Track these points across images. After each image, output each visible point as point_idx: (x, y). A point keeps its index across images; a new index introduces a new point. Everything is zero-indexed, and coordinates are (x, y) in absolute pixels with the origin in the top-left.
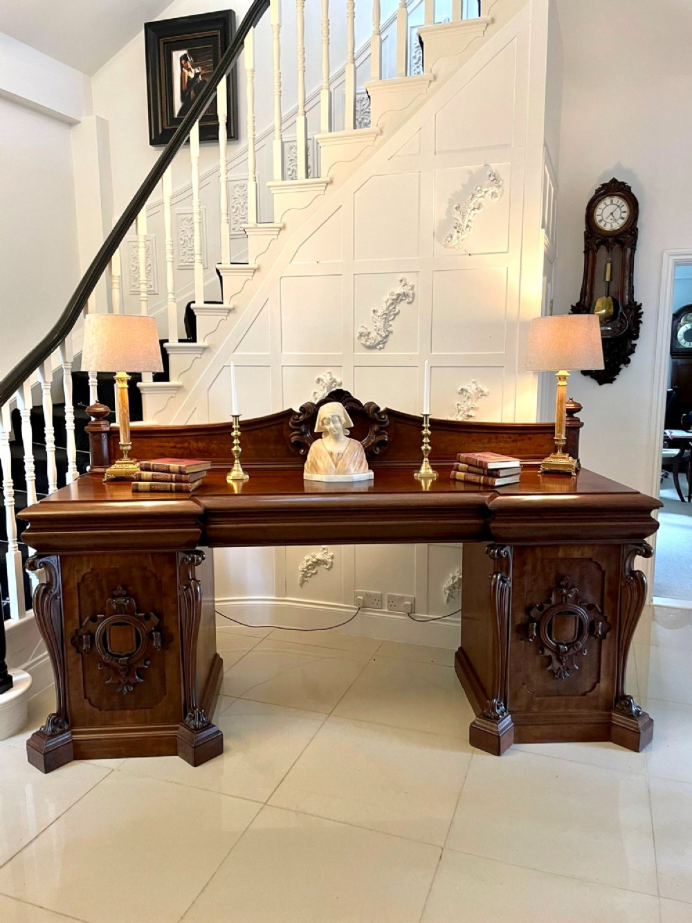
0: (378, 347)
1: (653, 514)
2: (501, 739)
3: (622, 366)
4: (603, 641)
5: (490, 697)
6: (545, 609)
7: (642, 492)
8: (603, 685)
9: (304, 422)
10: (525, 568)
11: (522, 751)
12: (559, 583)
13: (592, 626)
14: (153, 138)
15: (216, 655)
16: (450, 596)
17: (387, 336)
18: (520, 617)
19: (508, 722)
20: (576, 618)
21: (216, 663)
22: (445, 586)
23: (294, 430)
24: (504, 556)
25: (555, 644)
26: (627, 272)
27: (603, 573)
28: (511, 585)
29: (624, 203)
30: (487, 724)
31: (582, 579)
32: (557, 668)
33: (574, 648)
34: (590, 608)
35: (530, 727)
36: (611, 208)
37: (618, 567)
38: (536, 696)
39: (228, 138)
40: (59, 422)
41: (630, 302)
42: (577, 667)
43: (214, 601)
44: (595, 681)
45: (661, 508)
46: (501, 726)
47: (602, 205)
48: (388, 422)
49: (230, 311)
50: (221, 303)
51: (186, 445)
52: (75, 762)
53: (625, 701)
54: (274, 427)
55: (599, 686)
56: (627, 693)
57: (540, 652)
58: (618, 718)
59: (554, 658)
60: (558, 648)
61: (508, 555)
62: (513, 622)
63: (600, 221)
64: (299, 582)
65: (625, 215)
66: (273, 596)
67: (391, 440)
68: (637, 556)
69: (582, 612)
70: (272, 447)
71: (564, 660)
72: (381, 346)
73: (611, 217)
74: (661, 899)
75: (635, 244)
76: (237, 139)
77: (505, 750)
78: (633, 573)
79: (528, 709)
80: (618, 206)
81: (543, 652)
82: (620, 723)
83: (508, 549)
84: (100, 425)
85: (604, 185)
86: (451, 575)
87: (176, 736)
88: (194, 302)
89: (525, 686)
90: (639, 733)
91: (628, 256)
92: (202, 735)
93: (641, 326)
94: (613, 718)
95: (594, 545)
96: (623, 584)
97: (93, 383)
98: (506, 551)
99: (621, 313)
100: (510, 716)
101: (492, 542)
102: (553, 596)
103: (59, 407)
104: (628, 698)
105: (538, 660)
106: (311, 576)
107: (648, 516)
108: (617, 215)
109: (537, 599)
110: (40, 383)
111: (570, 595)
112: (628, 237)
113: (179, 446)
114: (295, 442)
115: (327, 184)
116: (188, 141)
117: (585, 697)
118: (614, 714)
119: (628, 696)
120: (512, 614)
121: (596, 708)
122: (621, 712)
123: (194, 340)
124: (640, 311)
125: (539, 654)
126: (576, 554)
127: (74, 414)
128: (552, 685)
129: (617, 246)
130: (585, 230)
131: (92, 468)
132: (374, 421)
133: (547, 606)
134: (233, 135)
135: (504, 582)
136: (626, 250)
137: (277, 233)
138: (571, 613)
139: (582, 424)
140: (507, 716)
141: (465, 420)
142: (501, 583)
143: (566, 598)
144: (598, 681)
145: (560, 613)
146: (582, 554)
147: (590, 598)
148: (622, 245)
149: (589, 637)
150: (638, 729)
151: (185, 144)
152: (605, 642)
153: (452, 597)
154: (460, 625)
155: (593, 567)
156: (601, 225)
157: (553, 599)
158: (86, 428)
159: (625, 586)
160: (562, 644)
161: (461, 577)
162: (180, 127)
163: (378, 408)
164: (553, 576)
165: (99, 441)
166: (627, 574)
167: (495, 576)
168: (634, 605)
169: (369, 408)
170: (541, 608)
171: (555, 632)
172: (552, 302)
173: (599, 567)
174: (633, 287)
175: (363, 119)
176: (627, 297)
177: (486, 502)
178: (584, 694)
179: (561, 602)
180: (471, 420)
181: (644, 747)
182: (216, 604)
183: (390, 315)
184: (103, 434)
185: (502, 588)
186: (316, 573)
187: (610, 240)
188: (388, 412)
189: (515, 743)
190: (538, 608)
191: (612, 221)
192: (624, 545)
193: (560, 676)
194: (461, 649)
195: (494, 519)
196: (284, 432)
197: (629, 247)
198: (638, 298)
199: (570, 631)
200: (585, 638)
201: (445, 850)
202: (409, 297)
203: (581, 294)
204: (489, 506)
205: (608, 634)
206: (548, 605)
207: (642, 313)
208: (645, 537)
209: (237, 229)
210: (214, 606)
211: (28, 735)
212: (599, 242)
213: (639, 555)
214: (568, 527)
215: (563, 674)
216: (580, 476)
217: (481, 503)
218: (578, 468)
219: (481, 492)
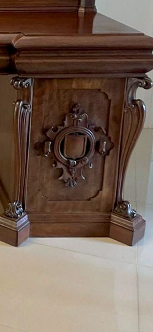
2: (19, 233)
4: (107, 157)
5: (12, 200)
6: (59, 130)
7: (145, 34)
8: (105, 192)
10: (44, 97)
11: (36, 243)
12: (72, 108)
13: (98, 145)
18: (38, 137)
19: (25, 221)
20: (84, 138)
24: (26, 87)
25: (66, 159)
27: (110, 101)
28: (31, 111)
30: (8, 222)
31: (91, 105)
32: (67, 178)
33: (82, 163)
34: (96, 130)
35: (44, 225)
37: (122, 97)
38: (49, 200)
42: (84, 178)
44: (98, 189)
46: (19, 224)
53: (123, 205)
55: (101, 193)
56: (125, 198)
57: (54, 165)
58: (116, 219)
59: (65, 170)
60: (68, 162)
61: (29, 86)
62: (32, 141)
68: (139, 88)
69: (90, 133)
71: (74, 172)
77: (21, 243)
78: (134, 101)
79: (43, 210)
81: (56, 165)
82: (117, 222)
83: (29, 81)
89: (40, 192)
90: (133, 231)
94: (112, 218)
95: (102, 78)
96: (125, 111)
98: (28, 83)
100: (27, 216)
101: (17, 75)
102: (66, 120)
104: (125, 203)
105: (52, 172)
109: (52, 122)
111: (80, 120)
117: (89, 201)
118: (112, 215)
119: (125, 202)
120: (31, 135)
121: (98, 210)
122: (119, 214)
125: (52, 166)
126: (87, 85)
128: (62, 192)
133: (60, 128)
135: (25, 108)
138: (80, 134)
140: (24, 216)
142: (23, 109)
143: (77, 121)
144: (101, 190)
145: (72, 134)
146: (92, 86)
147: (98, 121)
149: (95, 154)
150: (132, 228)
152: (108, 158)
155: (101, 96)
157: (66, 123)
159: (128, 112)
160: (72, 159)
164: (67, 103)
166: (130, 102)
167: (17, 103)
168: (134, 127)
170: (55, 130)
171: (67, 148)
173: (107, 97)
177: (13, 42)
178: (89, 200)
179: (73, 125)
181: (136, 242)
185: (23, 114)
189: (30, 237)
190: (53, 129)
192: (128, 78)
193: (70, 185)
195: (18, 56)
199: (79, 148)
200: (92, 153)
204: (14, 45)
205: (111, 152)
206: (62, 128)
208: (147, 72)
213: (141, 87)
214: (80, 63)
215: (72, 183)
216: (96, 20)
217: (8, 42)
218: (94, 13)
219: (8, 33)
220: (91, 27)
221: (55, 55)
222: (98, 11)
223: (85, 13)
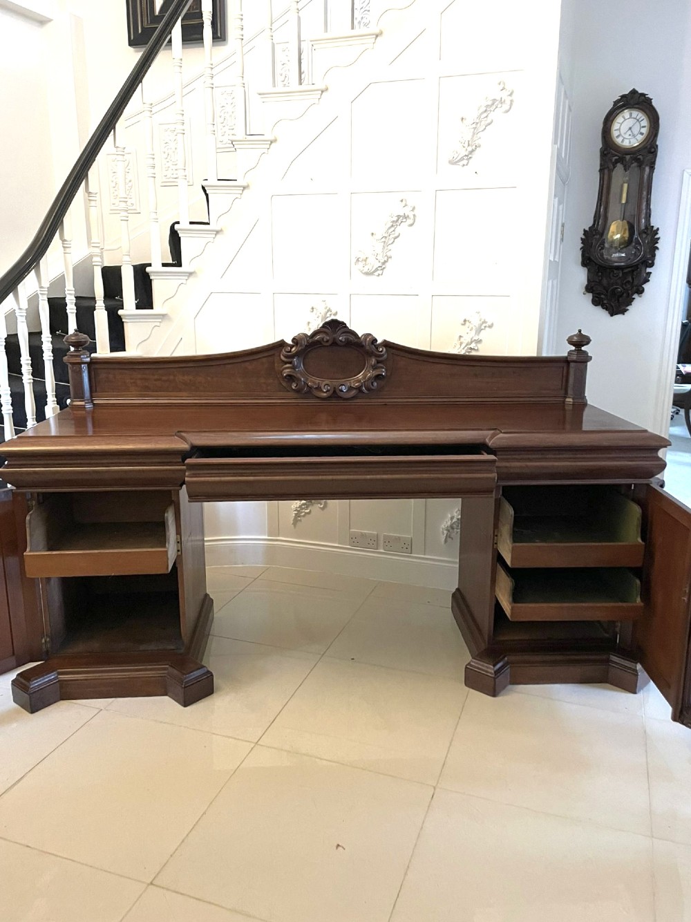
0: (376, 273)
1: (661, 453)
2: (497, 680)
3: (635, 296)
7: (650, 430)
9: (297, 354)
11: (518, 692)
14: (132, 38)
15: (207, 595)
16: (448, 537)
17: (385, 262)
19: (504, 664)
21: (206, 604)
22: (443, 526)
23: (286, 363)
26: (645, 193)
29: (643, 117)
30: (483, 665)
35: (527, 669)
36: (630, 123)
39: (213, 38)
40: (36, 352)
41: (646, 228)
43: (203, 540)
45: (668, 447)
46: (497, 668)
47: (619, 119)
48: (385, 356)
49: (217, 232)
50: (209, 224)
51: (172, 377)
52: (62, 702)
54: (264, 360)
58: (616, 660)
63: (618, 137)
64: (292, 522)
65: (645, 131)
66: (265, 535)
67: (389, 374)
70: (262, 380)
72: (380, 272)
73: (629, 132)
74: (654, 839)
75: (654, 163)
76: (225, 40)
77: (501, 691)
80: (638, 120)
82: (619, 664)
84: (79, 356)
85: (623, 97)
86: (450, 516)
87: (165, 676)
88: (178, 223)
90: (637, 675)
91: (646, 176)
92: (191, 676)
93: (657, 252)
94: (611, 660)
97: (71, 310)
99: (637, 239)
100: (507, 658)
103: (35, 336)
106: (304, 516)
107: (654, 455)
108: (636, 130)
110: (15, 310)
112: (646, 155)
113: (164, 378)
114: (288, 375)
115: (322, 92)
116: (170, 41)
118: (612, 656)
123: (179, 264)
124: (657, 236)
127: (52, 343)
129: (635, 164)
130: (601, 146)
131: (72, 401)
132: (371, 354)
134: (219, 36)
136: (644, 169)
137: (268, 146)
139: (591, 358)
141: (467, 354)
148: (640, 164)
150: (636, 671)
151: (166, 45)
153: (450, 537)
154: (458, 566)
156: (619, 141)
158: (65, 358)
161: (460, 517)
162: (160, 26)
163: (376, 340)
165: (80, 372)
169: (366, 340)
172: (563, 225)
174: (650, 210)
175: (362, 18)
176: (643, 221)
177: (487, 440)
180: (473, 353)
181: (642, 688)
182: (206, 544)
183: (389, 238)
184: (83, 366)
186: (309, 513)
187: (628, 157)
188: (387, 344)
189: (511, 684)
191: (630, 137)
194: (458, 590)
196: (276, 365)
197: (647, 165)
198: (654, 222)
201: (437, 790)
202: (410, 219)
203: (595, 217)
204: (490, 444)
207: (659, 239)
208: (652, 477)
209: (224, 142)
210: (204, 545)
211: (13, 675)
212: (616, 159)
216: (586, 412)
217: (482, 441)
218: (585, 404)
219: (482, 430)
220: (581, 422)
221: (540, 456)
222: (588, 403)
223: (573, 405)
